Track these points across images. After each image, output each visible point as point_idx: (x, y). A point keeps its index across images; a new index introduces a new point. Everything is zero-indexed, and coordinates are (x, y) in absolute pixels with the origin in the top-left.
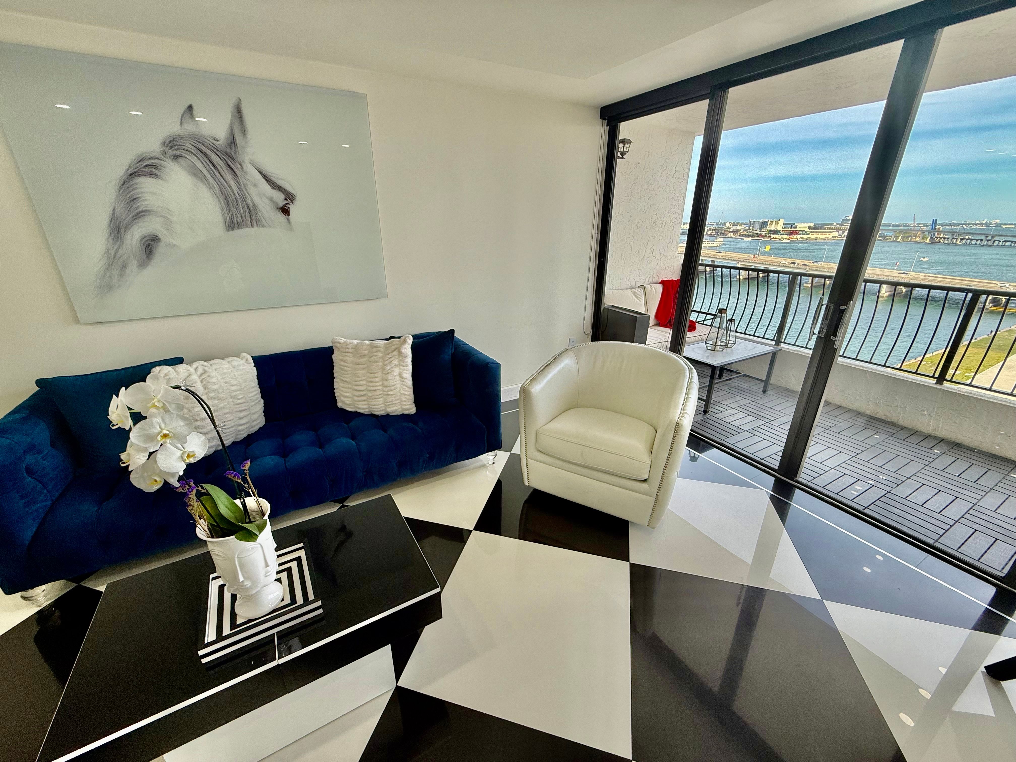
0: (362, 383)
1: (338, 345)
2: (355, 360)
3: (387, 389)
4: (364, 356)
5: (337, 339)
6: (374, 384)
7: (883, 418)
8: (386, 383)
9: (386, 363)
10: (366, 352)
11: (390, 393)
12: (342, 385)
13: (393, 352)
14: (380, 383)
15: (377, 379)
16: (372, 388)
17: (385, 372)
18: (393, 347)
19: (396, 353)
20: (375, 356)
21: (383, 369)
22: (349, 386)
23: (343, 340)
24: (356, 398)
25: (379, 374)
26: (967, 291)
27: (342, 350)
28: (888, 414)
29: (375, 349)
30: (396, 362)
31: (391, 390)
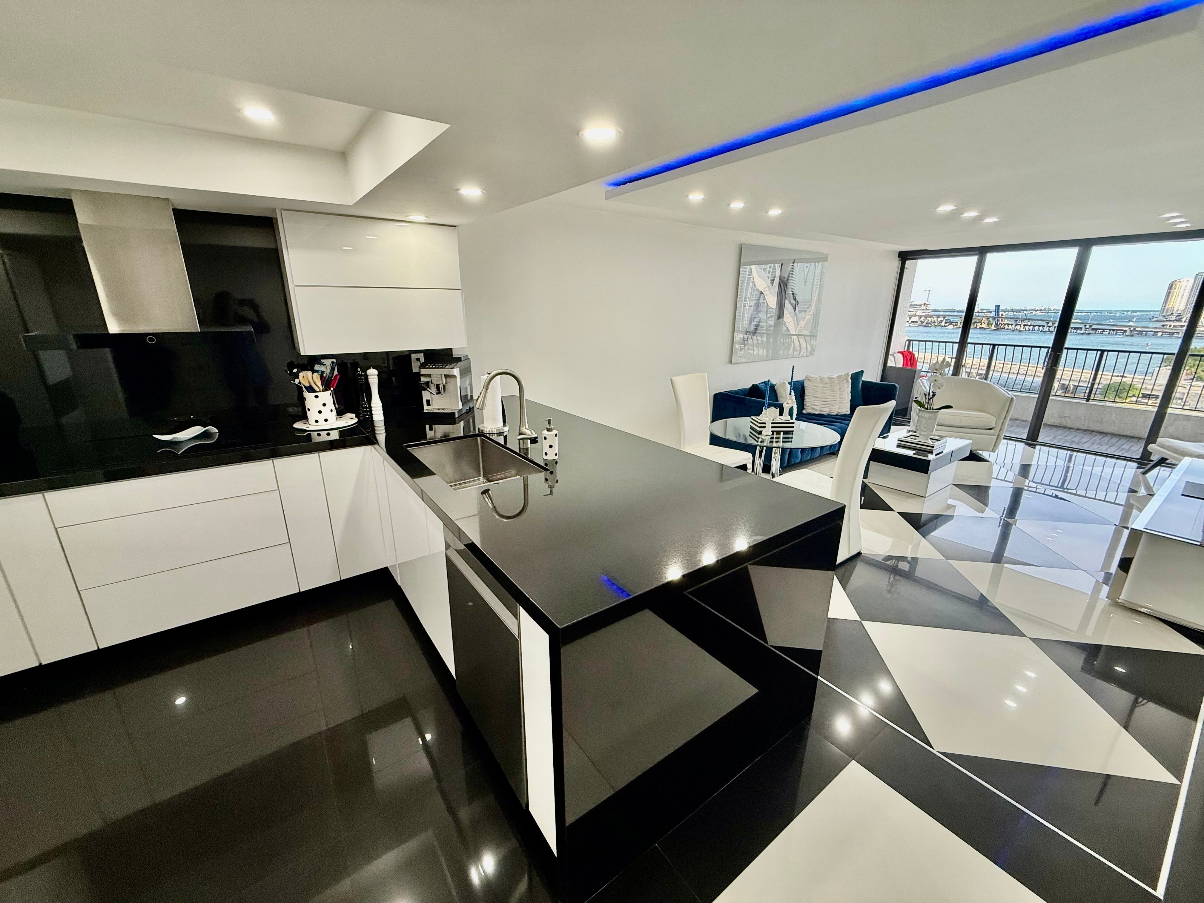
0: (827, 397)
1: (810, 378)
2: (822, 385)
3: (841, 400)
4: (827, 383)
5: (810, 375)
6: (835, 397)
7: (1058, 425)
8: (842, 397)
9: (841, 386)
10: (828, 381)
11: (843, 402)
12: (813, 399)
13: (843, 380)
14: (838, 397)
15: (836, 395)
16: (834, 400)
17: (841, 390)
18: (843, 379)
19: (845, 381)
20: (835, 383)
21: (840, 389)
22: (819, 399)
23: (812, 376)
24: (822, 406)
25: (838, 392)
26: (1098, 350)
27: (813, 381)
28: (1061, 422)
29: (833, 380)
30: (846, 386)
31: (843, 400)
